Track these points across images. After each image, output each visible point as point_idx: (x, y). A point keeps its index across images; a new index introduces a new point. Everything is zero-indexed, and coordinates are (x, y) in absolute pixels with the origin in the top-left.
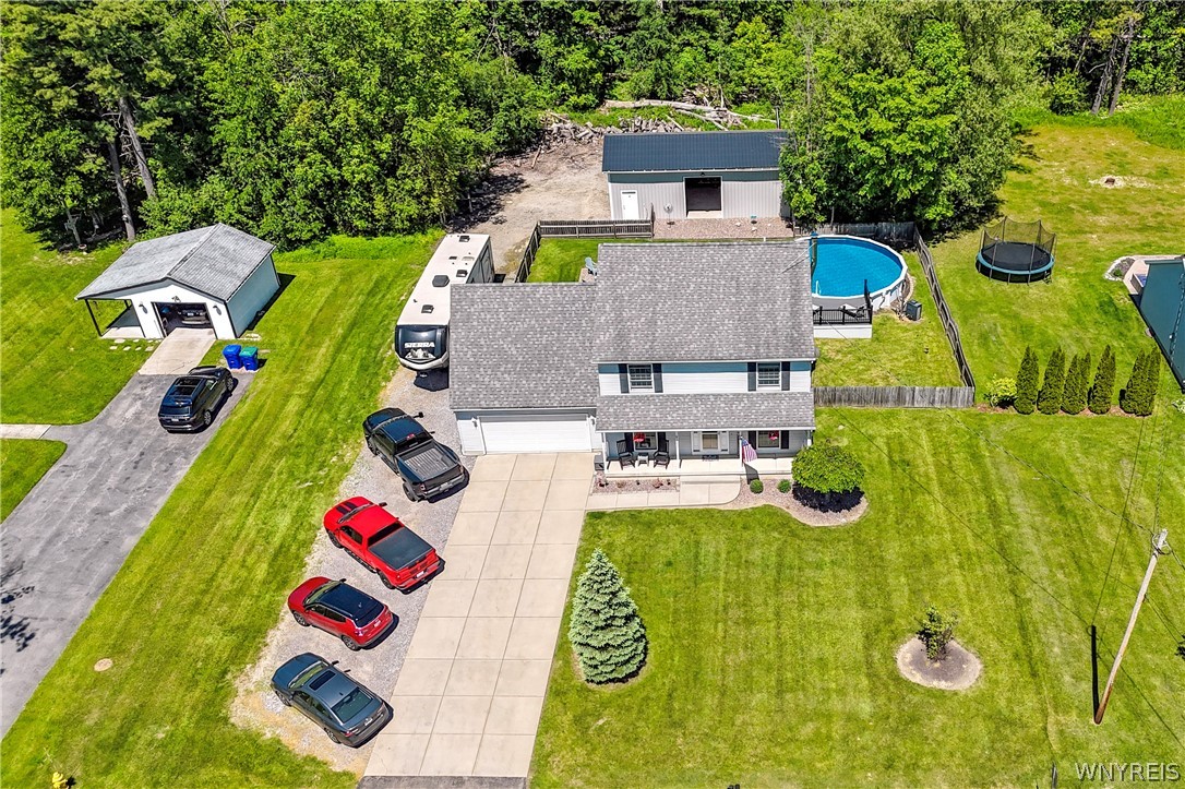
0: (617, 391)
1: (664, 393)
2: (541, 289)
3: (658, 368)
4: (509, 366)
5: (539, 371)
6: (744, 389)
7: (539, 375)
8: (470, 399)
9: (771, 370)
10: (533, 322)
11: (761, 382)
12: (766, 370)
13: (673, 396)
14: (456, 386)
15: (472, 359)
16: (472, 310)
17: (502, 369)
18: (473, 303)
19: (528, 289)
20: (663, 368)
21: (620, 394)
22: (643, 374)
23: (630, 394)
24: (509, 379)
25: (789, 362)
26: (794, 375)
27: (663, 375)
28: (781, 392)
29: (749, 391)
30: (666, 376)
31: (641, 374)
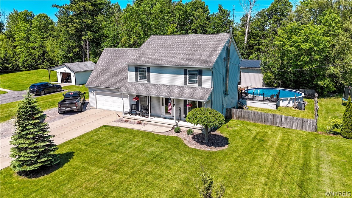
0: (134, 81)
1: (151, 83)
2: (130, 50)
3: (149, 70)
4: (109, 73)
6: (182, 83)
7: (116, 77)
8: (92, 83)
9: (194, 75)
10: (122, 60)
11: (190, 81)
12: (192, 75)
13: (154, 84)
14: (91, 78)
15: (99, 71)
16: (107, 56)
17: (106, 74)
18: (108, 53)
19: (126, 50)
20: (151, 70)
21: (135, 82)
22: (144, 73)
23: (139, 82)
24: (107, 78)
25: (202, 70)
26: (204, 78)
27: (151, 73)
28: (198, 87)
29: (184, 85)
30: (152, 75)
31: (143, 73)
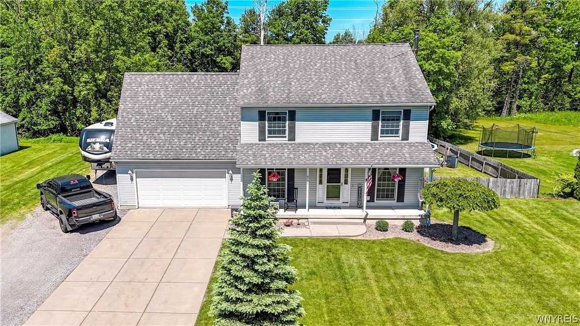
0: (255, 139)
1: (296, 142)
3: (292, 115)
4: (165, 128)
5: (189, 133)
6: (367, 138)
7: (189, 136)
8: (129, 153)
9: (393, 120)
11: (383, 132)
12: (388, 120)
13: (304, 144)
14: (118, 143)
15: (135, 123)
16: (140, 89)
17: (159, 131)
18: (140, 84)
20: (297, 116)
21: (258, 142)
22: (279, 122)
23: (266, 142)
24: (163, 138)
25: (410, 110)
26: (412, 124)
27: (296, 123)
28: (401, 141)
29: (372, 140)
30: (299, 125)
31: (277, 122)
